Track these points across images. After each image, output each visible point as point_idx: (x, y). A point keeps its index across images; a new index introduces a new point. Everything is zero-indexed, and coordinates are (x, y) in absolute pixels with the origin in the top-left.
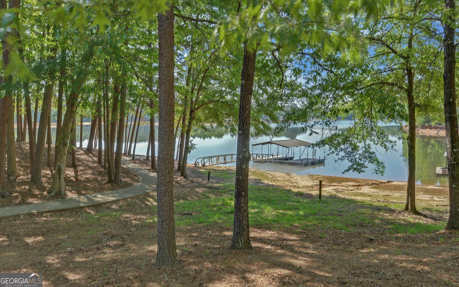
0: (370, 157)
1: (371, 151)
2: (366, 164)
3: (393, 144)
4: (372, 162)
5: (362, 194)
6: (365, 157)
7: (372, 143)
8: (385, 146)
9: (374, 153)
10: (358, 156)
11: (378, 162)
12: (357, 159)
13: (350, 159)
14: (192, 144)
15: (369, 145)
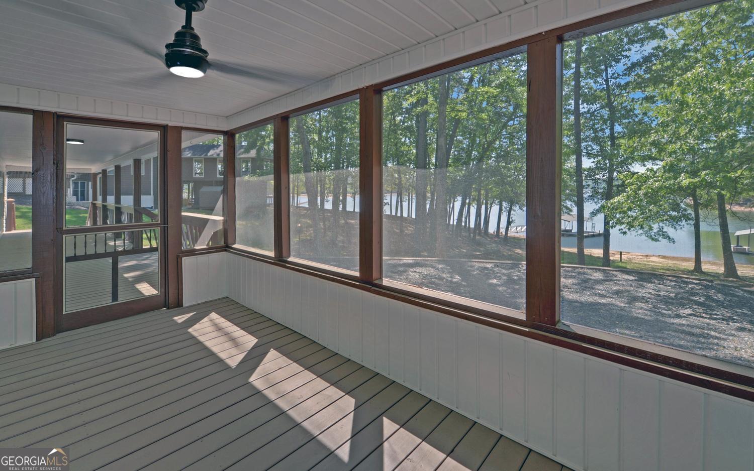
0: (663, 235)
1: (664, 230)
2: (660, 239)
3: (682, 226)
4: (664, 238)
5: (652, 262)
6: (659, 235)
7: (664, 225)
8: (675, 227)
9: (666, 232)
10: (653, 234)
11: (670, 238)
12: (653, 236)
13: (647, 235)
14: (512, 220)
15: (662, 227)
